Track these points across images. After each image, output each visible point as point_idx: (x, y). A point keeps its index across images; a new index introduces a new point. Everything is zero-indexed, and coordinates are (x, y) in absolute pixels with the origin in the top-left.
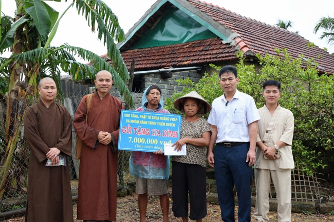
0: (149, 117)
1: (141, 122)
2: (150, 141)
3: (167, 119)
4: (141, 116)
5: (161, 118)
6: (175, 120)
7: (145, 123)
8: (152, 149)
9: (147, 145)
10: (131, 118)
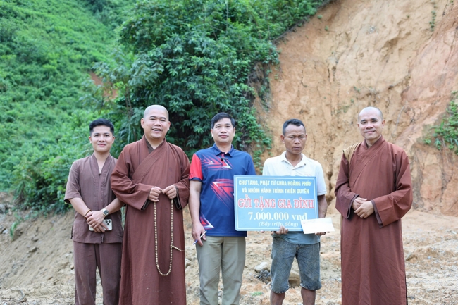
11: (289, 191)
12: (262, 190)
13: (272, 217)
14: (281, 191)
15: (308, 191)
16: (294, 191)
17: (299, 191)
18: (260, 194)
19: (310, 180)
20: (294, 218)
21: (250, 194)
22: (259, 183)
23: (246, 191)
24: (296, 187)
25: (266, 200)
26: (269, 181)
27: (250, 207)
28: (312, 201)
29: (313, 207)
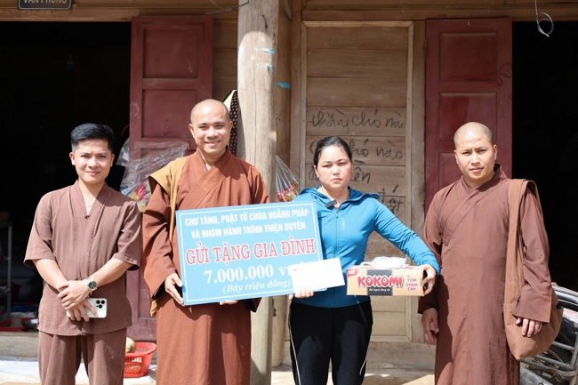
0: (244, 217)
1: (228, 232)
2: (255, 272)
3: (285, 214)
4: (223, 218)
5: (272, 215)
6: (304, 213)
7: (237, 231)
8: (263, 290)
9: (250, 281)
10: (201, 227)
11: (271, 228)
12: (225, 231)
13: (246, 274)
14: (258, 229)
15: (303, 226)
16: (280, 227)
17: (289, 227)
18: (223, 237)
19: (305, 207)
20: (283, 273)
21: (205, 240)
23: (198, 236)
24: (282, 221)
25: (233, 248)
26: (236, 216)
27: (207, 261)
28: (312, 240)
29: (313, 251)
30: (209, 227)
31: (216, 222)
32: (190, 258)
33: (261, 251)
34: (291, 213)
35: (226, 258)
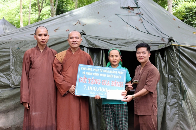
11: (109, 76)
12: (94, 74)
13: (98, 89)
14: (105, 75)
15: (121, 77)
16: (113, 76)
17: (115, 77)
18: (93, 76)
19: (122, 71)
21: (86, 75)
22: (93, 70)
23: (84, 73)
24: (114, 74)
25: (95, 80)
26: (98, 69)
27: (86, 82)
28: (122, 83)
29: (122, 86)
30: (89, 71)
31: (91, 70)
32: (80, 80)
33: (104, 83)
34: (117, 72)
35: (92, 83)
